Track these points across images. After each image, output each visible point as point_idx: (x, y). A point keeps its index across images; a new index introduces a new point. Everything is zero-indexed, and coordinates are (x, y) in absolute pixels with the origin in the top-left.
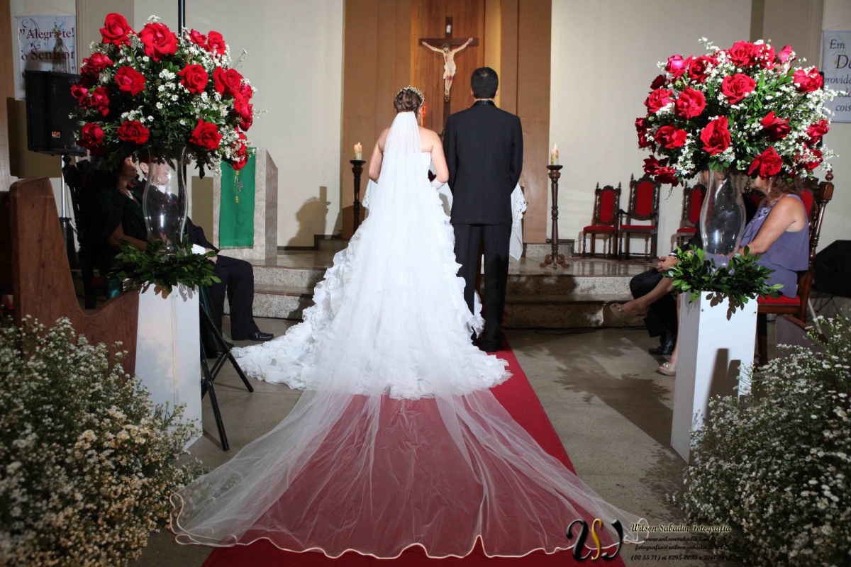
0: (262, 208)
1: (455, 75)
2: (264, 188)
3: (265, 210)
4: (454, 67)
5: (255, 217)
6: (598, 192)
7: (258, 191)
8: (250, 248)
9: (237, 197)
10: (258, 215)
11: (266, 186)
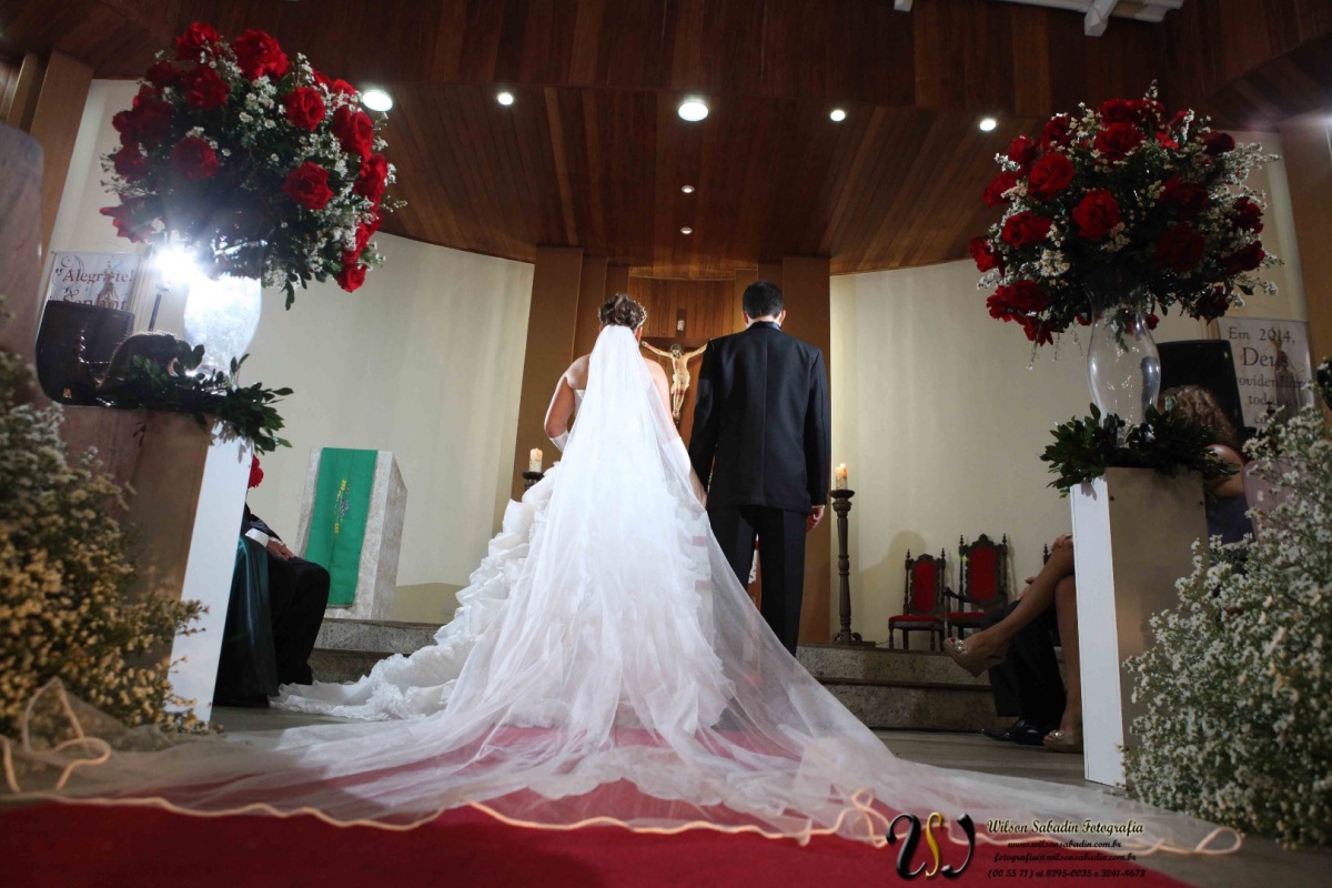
0: (374, 545)
1: (688, 389)
2: (382, 512)
3: (378, 547)
4: (688, 378)
5: (363, 557)
6: (909, 564)
7: (372, 517)
8: (347, 608)
9: (337, 524)
10: (368, 555)
11: (386, 510)
